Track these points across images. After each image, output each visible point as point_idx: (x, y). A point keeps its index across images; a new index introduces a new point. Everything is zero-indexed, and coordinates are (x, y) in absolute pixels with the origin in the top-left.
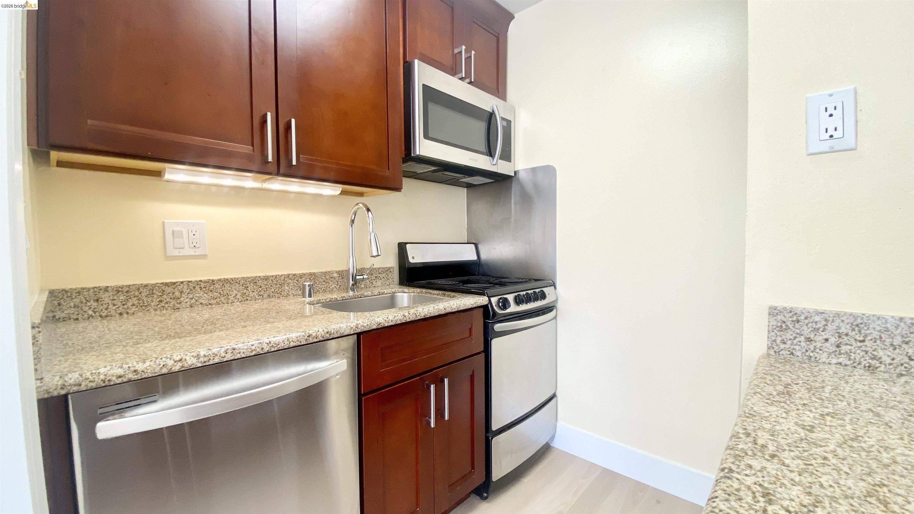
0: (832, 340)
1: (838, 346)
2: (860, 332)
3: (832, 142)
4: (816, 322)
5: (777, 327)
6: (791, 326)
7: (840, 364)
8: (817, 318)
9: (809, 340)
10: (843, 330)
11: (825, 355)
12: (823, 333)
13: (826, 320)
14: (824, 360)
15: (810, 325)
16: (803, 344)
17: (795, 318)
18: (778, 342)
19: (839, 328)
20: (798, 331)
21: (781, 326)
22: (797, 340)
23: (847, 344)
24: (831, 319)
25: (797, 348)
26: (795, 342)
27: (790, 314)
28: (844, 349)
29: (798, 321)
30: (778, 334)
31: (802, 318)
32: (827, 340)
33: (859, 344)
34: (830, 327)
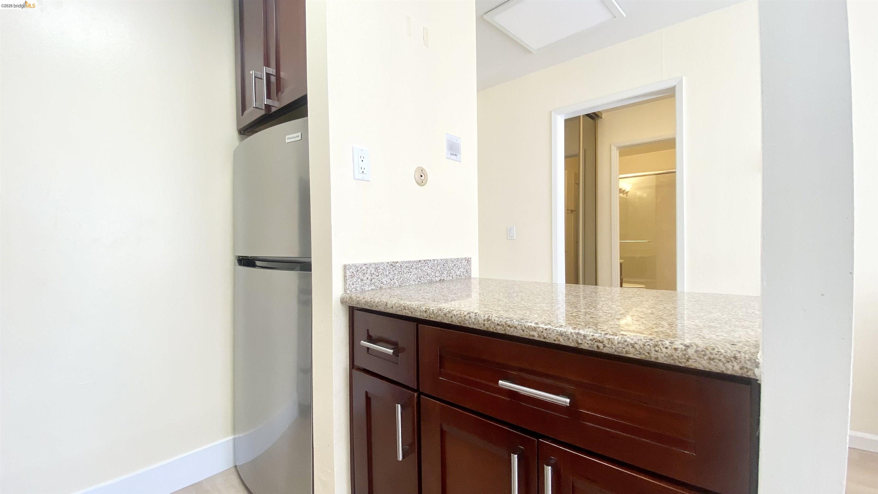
0: (369, 278)
1: (371, 281)
2: (377, 271)
3: (362, 175)
4: (364, 270)
5: (350, 276)
6: (355, 274)
7: (372, 289)
8: (364, 268)
9: (362, 280)
10: (372, 272)
11: (367, 286)
12: (366, 275)
13: (367, 268)
14: (367, 289)
15: (362, 272)
16: (360, 283)
17: (356, 270)
18: (351, 284)
19: (371, 271)
20: (358, 276)
21: (352, 275)
22: (358, 281)
23: (374, 279)
24: (368, 267)
25: (358, 286)
26: (357, 283)
27: (355, 268)
28: (373, 280)
29: (358, 271)
30: (351, 280)
31: (359, 269)
32: (367, 278)
33: (377, 277)
34: (369, 271)
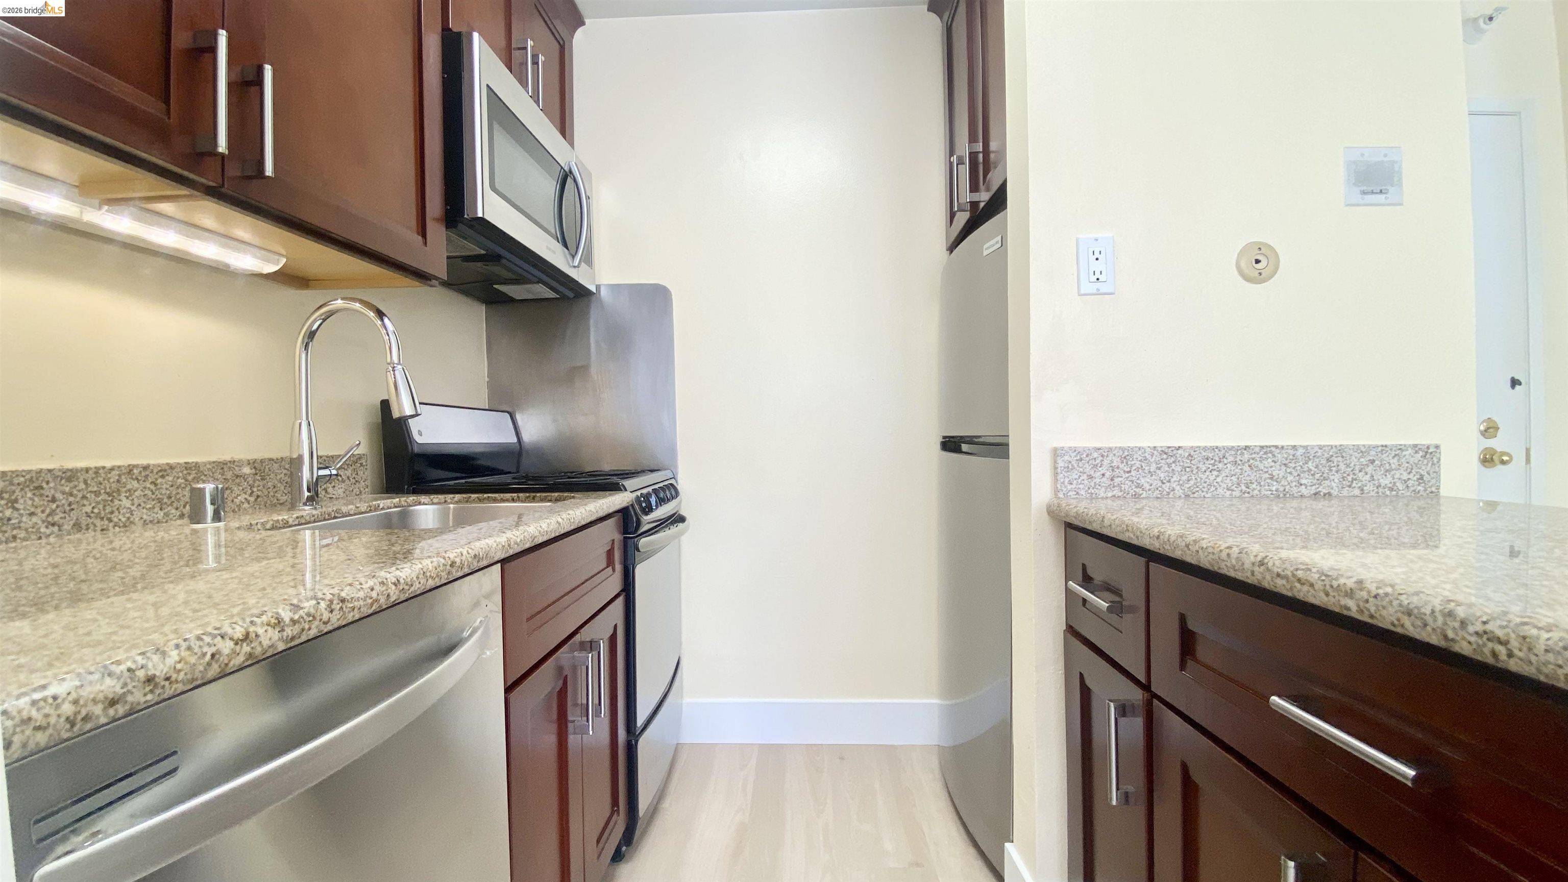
0: (1108, 474)
1: (1112, 480)
2: (1127, 463)
3: (1098, 285)
4: (1095, 459)
5: (1065, 468)
6: (1076, 466)
7: (1114, 496)
8: (1095, 455)
9: (1090, 477)
10: (1115, 464)
11: (1103, 489)
12: (1100, 469)
13: (1102, 456)
14: (1102, 495)
15: (1090, 462)
16: (1086, 482)
17: (1078, 458)
18: (1066, 482)
19: (1112, 462)
20: (1081, 469)
21: (1068, 467)
22: (1081, 478)
23: (1118, 477)
24: (1106, 454)
25: (1081, 486)
26: (1079, 481)
27: (1075, 454)
28: (1117, 480)
29: (1081, 460)
30: (1066, 475)
31: (1085, 456)
32: (1103, 475)
33: (1127, 475)
34: (1106, 462)
